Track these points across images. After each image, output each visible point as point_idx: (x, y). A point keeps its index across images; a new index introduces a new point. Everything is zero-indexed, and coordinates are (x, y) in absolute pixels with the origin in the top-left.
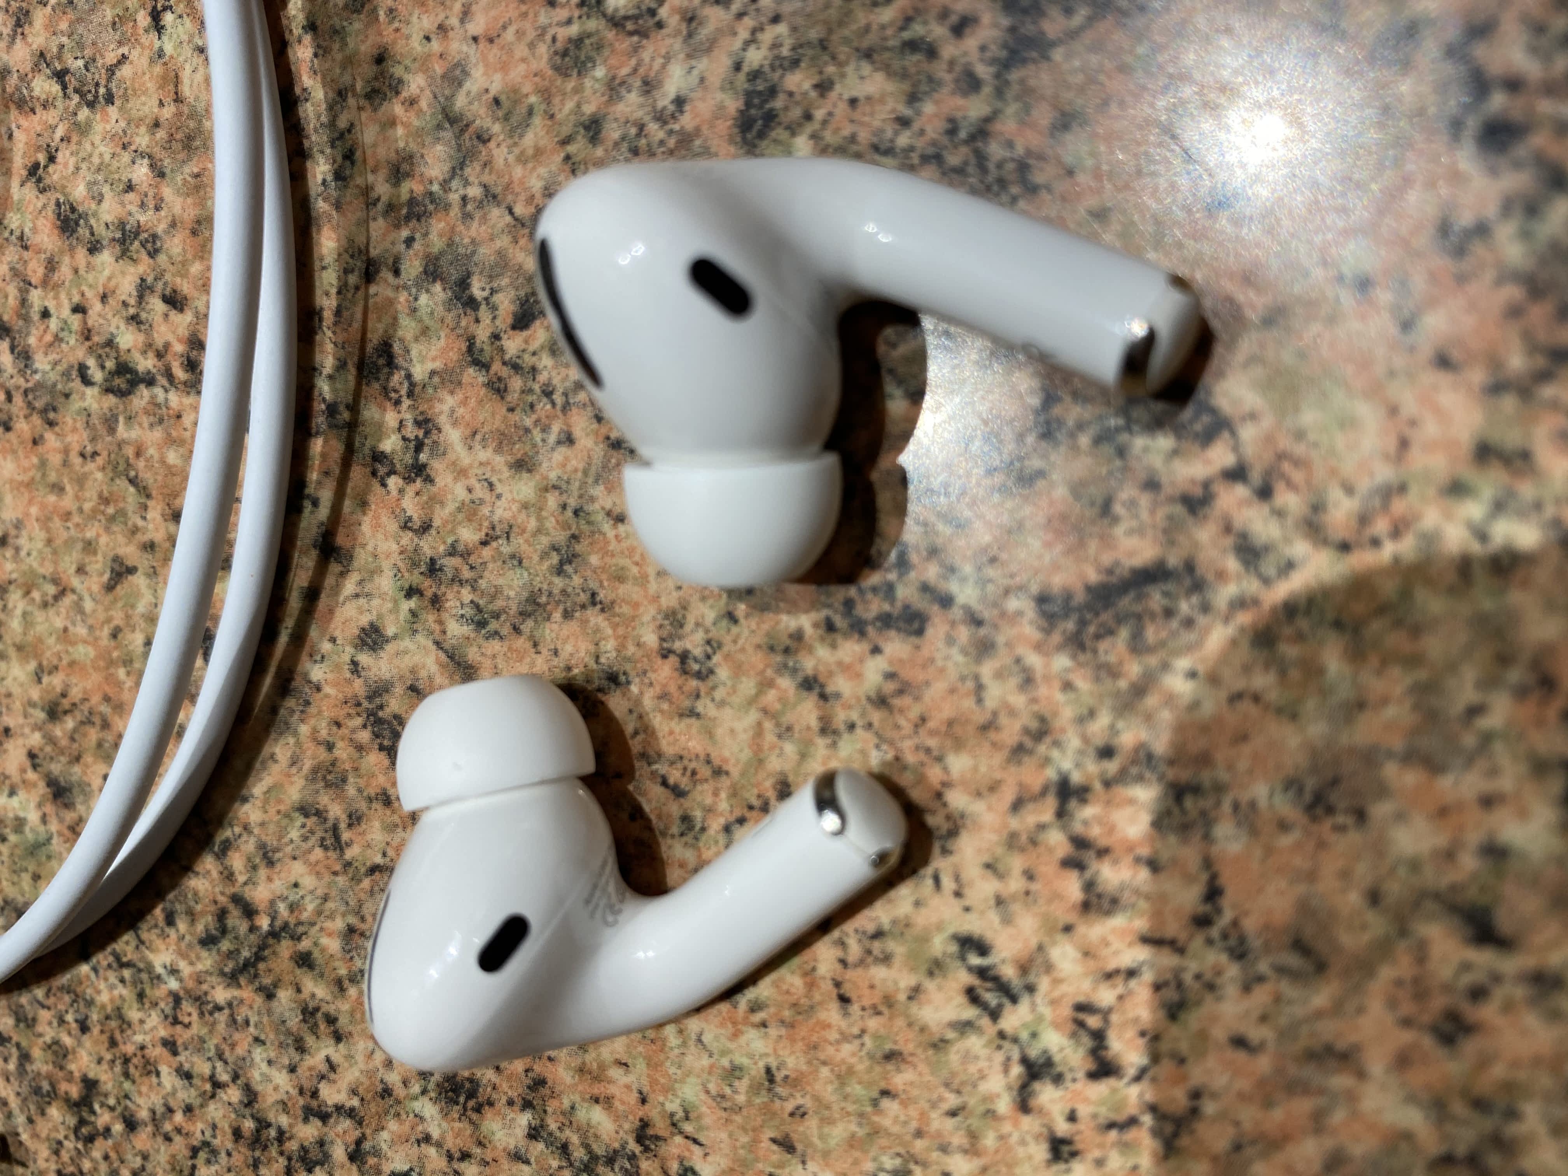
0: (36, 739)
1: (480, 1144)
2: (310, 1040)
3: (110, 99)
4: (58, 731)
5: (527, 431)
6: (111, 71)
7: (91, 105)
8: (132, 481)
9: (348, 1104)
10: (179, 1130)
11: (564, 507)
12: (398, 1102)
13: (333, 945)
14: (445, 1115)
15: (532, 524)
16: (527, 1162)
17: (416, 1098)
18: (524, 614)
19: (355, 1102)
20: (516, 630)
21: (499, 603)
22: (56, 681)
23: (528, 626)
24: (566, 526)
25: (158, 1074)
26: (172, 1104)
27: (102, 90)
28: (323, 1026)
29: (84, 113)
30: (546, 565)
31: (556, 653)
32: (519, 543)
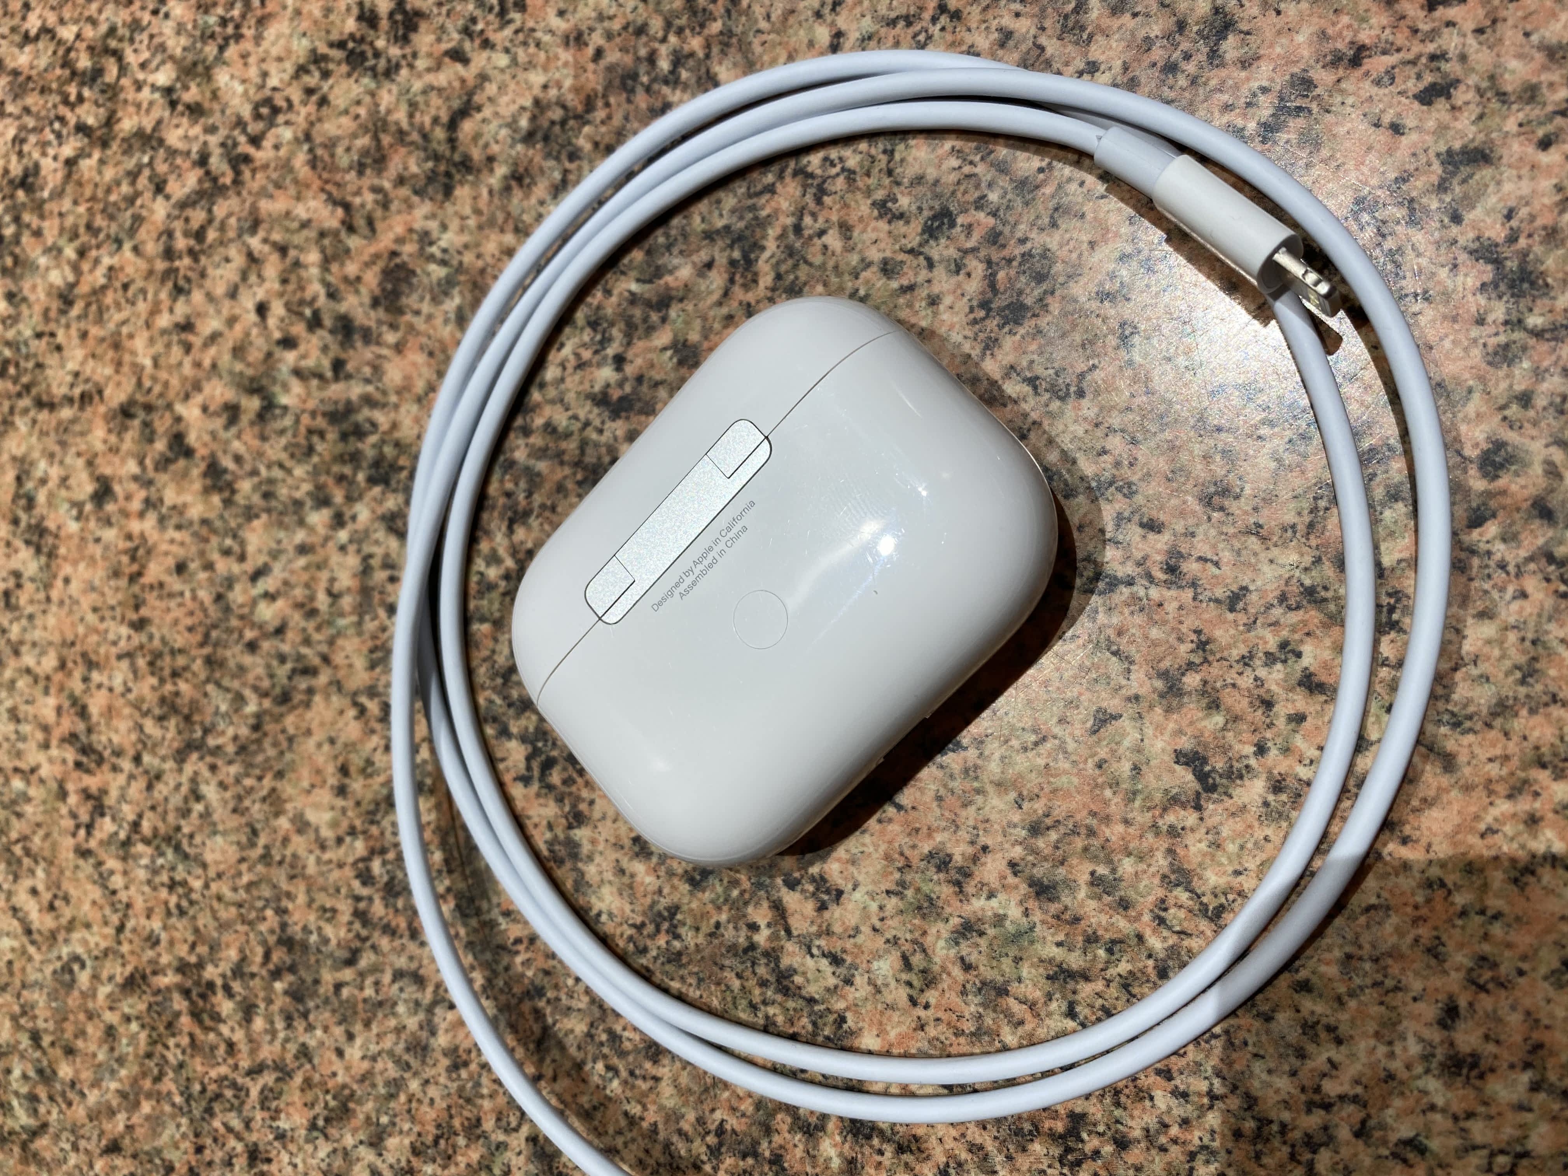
0: (1017, 852)
1: (1486, 1104)
2: (1311, 1048)
3: (1081, 394)
4: (1040, 843)
5: (1486, 592)
6: (1082, 376)
7: (1062, 399)
8: (1115, 653)
9: (1352, 1093)
10: (1175, 1141)
11: (1523, 639)
12: (1402, 1083)
13: (1332, 971)
14: (1448, 1086)
15: (1496, 652)
16: (1530, 1110)
17: (1419, 1077)
18: (1494, 715)
19: (1359, 1090)
20: (1489, 726)
21: (1471, 709)
22: (1039, 806)
23: (1498, 722)
24: (1524, 652)
25: (1152, 1098)
26: (1167, 1120)
27: (1073, 389)
28: (1323, 1035)
29: (1055, 405)
30: (1511, 679)
31: (1525, 738)
32: (1484, 667)
